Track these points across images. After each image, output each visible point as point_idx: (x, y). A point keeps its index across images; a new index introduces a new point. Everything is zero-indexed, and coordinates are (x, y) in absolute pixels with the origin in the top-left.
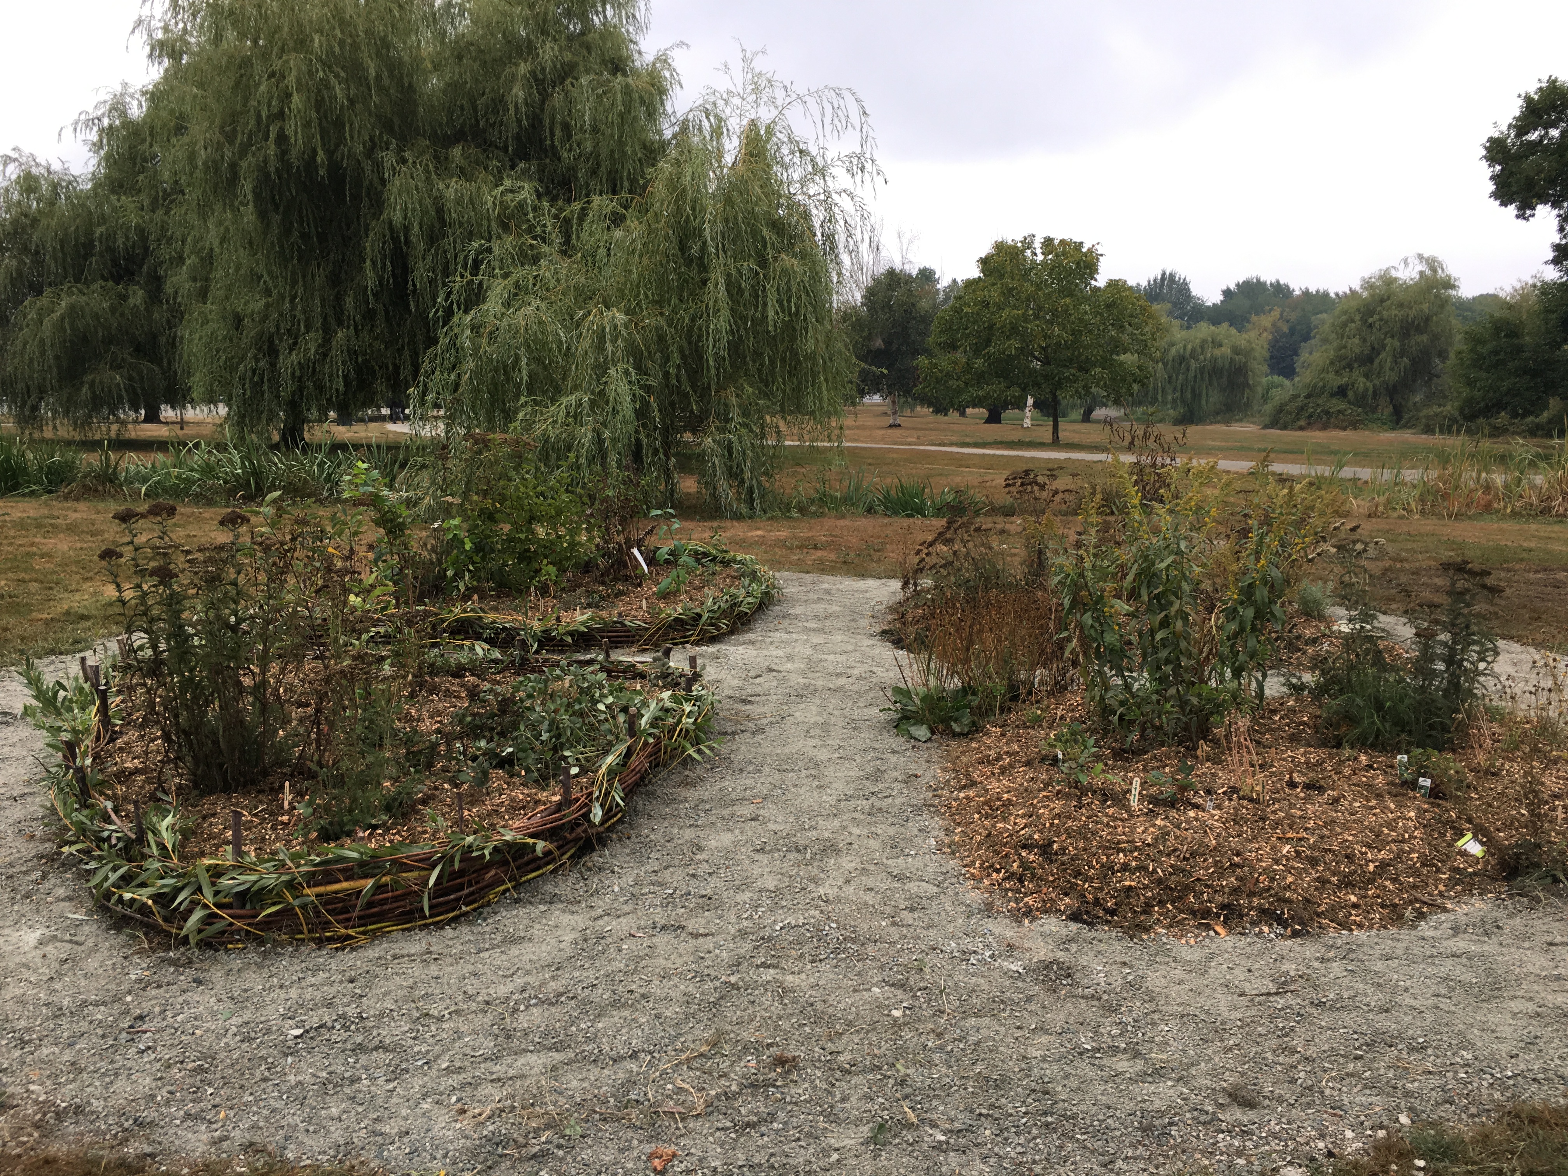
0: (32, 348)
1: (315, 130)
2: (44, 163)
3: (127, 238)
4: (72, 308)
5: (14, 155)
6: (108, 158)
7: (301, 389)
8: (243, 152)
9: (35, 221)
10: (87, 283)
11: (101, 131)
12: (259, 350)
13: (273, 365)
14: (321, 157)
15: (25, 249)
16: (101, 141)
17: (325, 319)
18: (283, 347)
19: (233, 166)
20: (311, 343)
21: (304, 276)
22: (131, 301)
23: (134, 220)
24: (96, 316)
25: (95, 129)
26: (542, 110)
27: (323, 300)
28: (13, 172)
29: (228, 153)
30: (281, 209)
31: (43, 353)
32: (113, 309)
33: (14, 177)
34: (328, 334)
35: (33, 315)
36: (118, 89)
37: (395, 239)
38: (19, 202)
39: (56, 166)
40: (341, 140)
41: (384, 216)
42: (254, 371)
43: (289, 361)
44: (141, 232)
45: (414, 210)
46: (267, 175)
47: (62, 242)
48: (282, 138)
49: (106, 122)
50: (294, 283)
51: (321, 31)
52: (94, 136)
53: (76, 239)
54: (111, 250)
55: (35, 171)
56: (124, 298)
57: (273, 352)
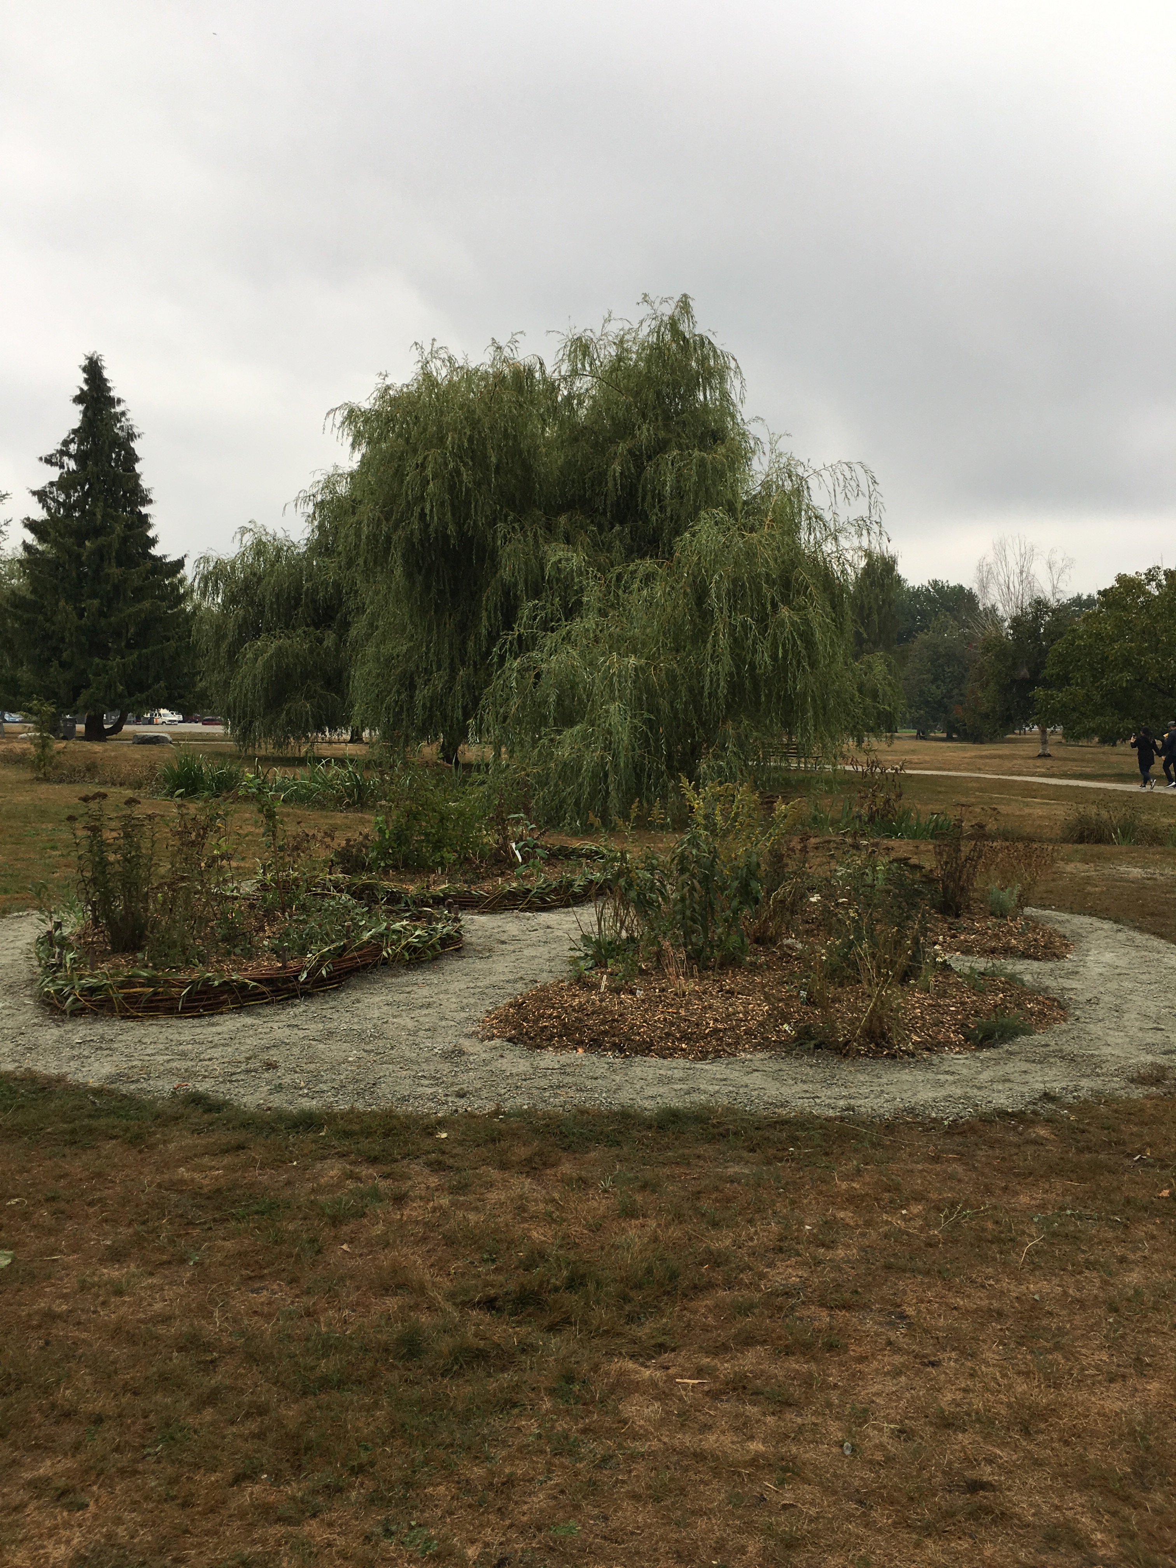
0: (248, 681)
1: (448, 508)
2: (271, 532)
3: (327, 592)
4: (280, 648)
5: (252, 526)
6: (321, 527)
7: (431, 717)
8: (396, 528)
9: (260, 580)
10: (294, 628)
11: (316, 505)
12: (402, 685)
13: (412, 697)
14: (451, 529)
15: (252, 603)
16: (314, 513)
17: (452, 660)
18: (419, 681)
19: (388, 539)
20: (439, 680)
21: (438, 625)
22: (325, 644)
23: (332, 577)
24: (297, 656)
25: (311, 504)
26: (639, 480)
27: (451, 645)
28: (248, 539)
29: (385, 528)
30: (423, 571)
31: (255, 685)
32: (311, 650)
33: (249, 544)
34: (453, 671)
35: (250, 655)
36: (331, 471)
37: (507, 594)
38: (252, 564)
39: (280, 535)
40: (468, 516)
41: (498, 575)
42: (396, 702)
43: (422, 694)
44: (337, 585)
45: (520, 570)
46: (413, 545)
47: (278, 596)
48: (423, 515)
49: (319, 498)
50: (430, 630)
51: (455, 430)
52: (310, 509)
53: (289, 594)
54: (314, 601)
55: (264, 539)
56: (320, 641)
57: (412, 687)
